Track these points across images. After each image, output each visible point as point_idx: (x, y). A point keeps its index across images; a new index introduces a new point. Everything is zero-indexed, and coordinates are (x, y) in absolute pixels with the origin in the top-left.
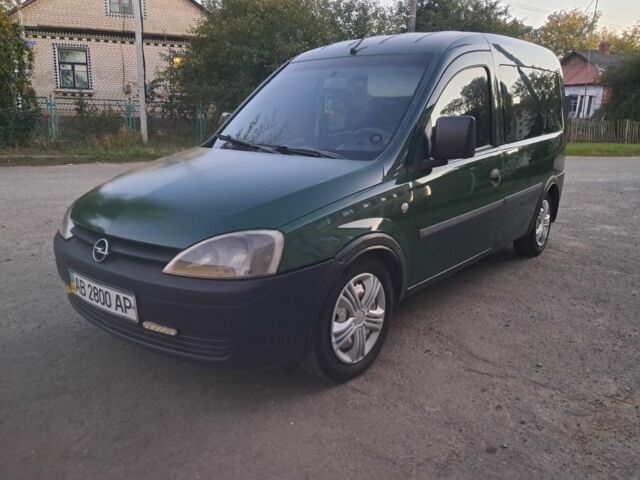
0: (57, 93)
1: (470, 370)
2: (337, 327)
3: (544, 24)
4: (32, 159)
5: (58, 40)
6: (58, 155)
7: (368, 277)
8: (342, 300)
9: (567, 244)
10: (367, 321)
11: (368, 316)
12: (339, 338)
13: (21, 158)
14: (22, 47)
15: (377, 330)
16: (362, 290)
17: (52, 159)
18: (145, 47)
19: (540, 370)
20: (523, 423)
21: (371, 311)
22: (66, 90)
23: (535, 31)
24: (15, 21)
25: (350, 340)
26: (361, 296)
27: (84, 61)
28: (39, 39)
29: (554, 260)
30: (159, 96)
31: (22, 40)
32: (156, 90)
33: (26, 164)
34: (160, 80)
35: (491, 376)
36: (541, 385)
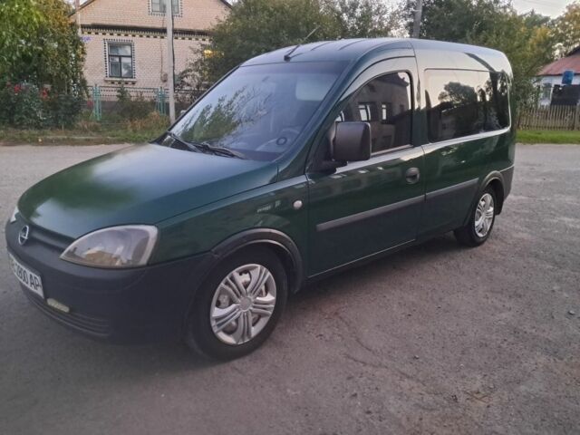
0: (106, 81)
1: (348, 357)
2: (216, 312)
3: (562, 14)
4: (73, 140)
5: (108, 36)
6: (94, 136)
7: (256, 267)
8: (223, 289)
9: (515, 235)
10: (254, 307)
11: (256, 303)
12: (220, 322)
13: (64, 139)
14: (77, 43)
15: (266, 315)
16: (249, 279)
17: (89, 140)
18: (174, 40)
19: (415, 362)
20: (369, 412)
21: (258, 298)
22: (114, 79)
23: (553, 21)
24: (72, 20)
25: (234, 323)
26: (246, 285)
27: (129, 53)
28: (93, 35)
29: (494, 251)
30: (188, 85)
31: (77, 37)
32: (185, 79)
33: (67, 144)
34: (189, 71)
35: (365, 364)
36: (408, 377)
